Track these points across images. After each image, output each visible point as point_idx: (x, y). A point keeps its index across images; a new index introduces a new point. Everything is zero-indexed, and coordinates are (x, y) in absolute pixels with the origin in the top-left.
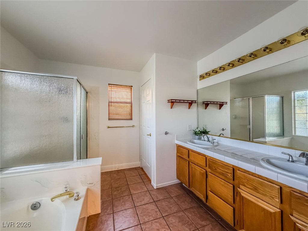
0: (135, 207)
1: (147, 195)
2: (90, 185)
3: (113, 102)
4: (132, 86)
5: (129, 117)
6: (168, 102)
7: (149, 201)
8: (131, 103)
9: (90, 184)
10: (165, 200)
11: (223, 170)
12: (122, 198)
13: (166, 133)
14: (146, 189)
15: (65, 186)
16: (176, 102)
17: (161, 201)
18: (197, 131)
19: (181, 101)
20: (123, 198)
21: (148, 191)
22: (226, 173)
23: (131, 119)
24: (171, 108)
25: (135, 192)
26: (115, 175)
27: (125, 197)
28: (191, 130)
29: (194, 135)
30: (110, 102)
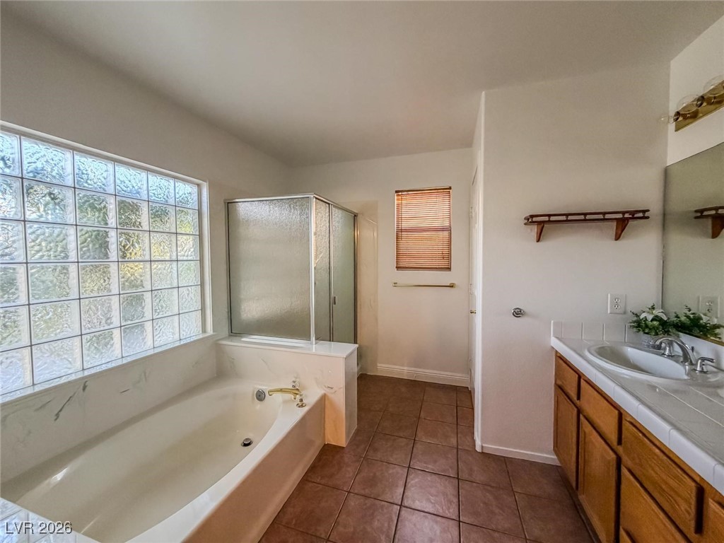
0: (409, 467)
1: (450, 456)
2: (328, 390)
3: (407, 231)
4: (450, 188)
5: (443, 263)
6: (525, 224)
7: (444, 471)
8: (449, 229)
9: (329, 387)
10: (489, 488)
11: (665, 477)
12: (393, 438)
13: (518, 313)
14: (453, 441)
15: (294, 379)
16: (549, 221)
17: (475, 484)
18: (646, 319)
19: (570, 218)
20: (395, 440)
21: (457, 448)
22: (672, 493)
23: (449, 269)
24: (538, 241)
25: (424, 439)
26: (403, 389)
27: (401, 439)
28: (625, 313)
29: (635, 330)
30: (400, 231)
